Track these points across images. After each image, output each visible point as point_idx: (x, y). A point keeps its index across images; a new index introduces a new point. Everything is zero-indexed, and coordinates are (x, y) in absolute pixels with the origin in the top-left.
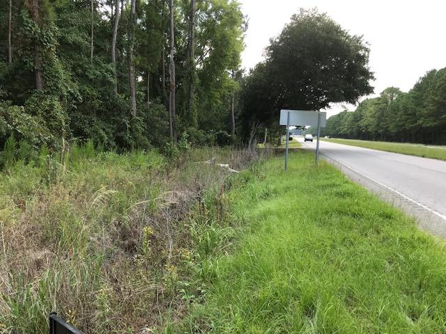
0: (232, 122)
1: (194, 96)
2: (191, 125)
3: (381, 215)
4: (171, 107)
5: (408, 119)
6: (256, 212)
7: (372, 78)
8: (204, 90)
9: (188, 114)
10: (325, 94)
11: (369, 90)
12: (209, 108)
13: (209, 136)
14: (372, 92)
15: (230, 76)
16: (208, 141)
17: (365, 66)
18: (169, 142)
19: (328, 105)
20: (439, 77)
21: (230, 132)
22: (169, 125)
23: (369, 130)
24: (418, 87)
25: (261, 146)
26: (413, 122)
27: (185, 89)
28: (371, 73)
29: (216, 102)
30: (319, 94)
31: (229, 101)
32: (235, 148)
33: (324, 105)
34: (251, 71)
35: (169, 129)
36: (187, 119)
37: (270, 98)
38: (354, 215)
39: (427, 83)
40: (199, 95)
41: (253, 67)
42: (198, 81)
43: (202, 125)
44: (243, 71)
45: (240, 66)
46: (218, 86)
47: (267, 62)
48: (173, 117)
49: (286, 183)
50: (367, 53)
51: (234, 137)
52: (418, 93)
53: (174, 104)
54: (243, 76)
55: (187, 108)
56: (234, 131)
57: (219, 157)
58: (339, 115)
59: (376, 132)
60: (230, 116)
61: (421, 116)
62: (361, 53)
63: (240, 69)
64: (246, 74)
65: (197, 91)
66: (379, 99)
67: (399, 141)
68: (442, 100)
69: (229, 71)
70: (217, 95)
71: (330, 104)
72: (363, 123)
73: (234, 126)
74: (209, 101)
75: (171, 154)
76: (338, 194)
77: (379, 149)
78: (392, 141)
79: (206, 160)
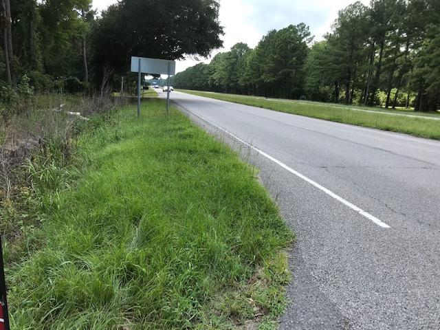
0: (84, 68)
1: (35, 35)
2: (34, 69)
3: (211, 151)
4: (6, 46)
5: (254, 73)
6: (104, 154)
7: (222, 32)
8: (48, 29)
9: (30, 56)
10: (179, 44)
11: (219, 44)
12: (56, 50)
13: (57, 82)
14: (222, 46)
15: (80, 17)
16: (56, 87)
17: (215, 20)
18: (6, 86)
19: (182, 56)
20: (278, 37)
21: (82, 79)
22: (6, 68)
23: (222, 83)
24: (262, 44)
25: (116, 94)
26: (257, 77)
27: (24, 27)
28: (221, 28)
29: (65, 44)
30: (173, 44)
31: (80, 44)
32: (86, 95)
33: (178, 55)
34: (103, 13)
35: (6, 71)
36: (29, 62)
37: (123, 44)
38: (190, 152)
39: (269, 42)
40: (43, 34)
41: (106, 9)
42: (39, 18)
43: (48, 70)
44: (94, 12)
45: (91, 6)
46: (66, 26)
47: (120, 6)
48: (10, 58)
49: (136, 128)
50: (216, 8)
51: (87, 84)
52: (261, 50)
53: (11, 43)
54: (95, 18)
55: (28, 48)
56: (87, 78)
57: (69, 104)
58: (195, 67)
59: (228, 85)
60: (82, 61)
61: (264, 71)
62: (212, 6)
63: (90, 10)
64: (98, 16)
65: (39, 29)
66: (230, 53)
67: (246, 94)
68: (279, 58)
69: (78, 11)
70: (65, 36)
71: (184, 55)
72: (216, 76)
73: (87, 72)
74: (56, 43)
75: (9, 100)
76: (181, 136)
77: (227, 101)
78: (241, 94)
79: (53, 107)
